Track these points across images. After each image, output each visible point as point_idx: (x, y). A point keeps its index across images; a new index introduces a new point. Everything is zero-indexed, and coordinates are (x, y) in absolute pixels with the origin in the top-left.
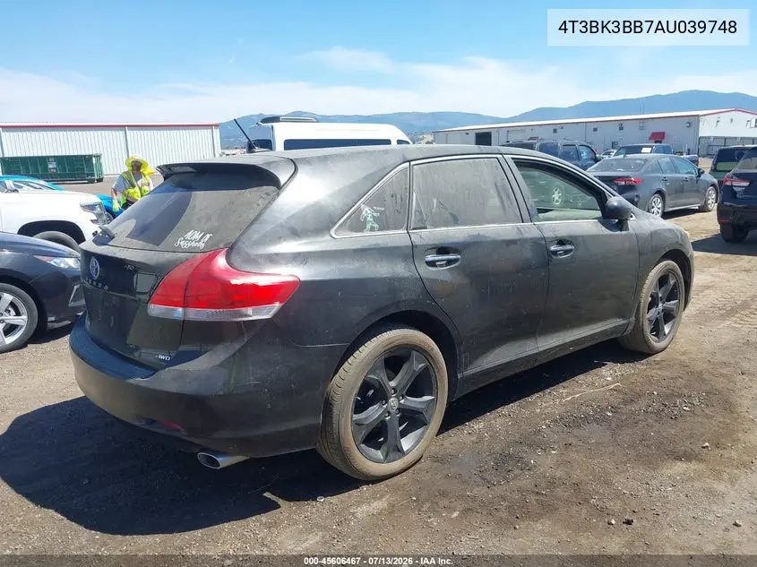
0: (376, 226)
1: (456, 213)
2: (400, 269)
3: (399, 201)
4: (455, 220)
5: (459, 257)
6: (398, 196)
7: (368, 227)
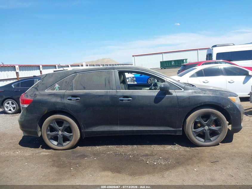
0: (58, 89)
1: (85, 87)
2: (59, 100)
3: (67, 84)
4: (85, 89)
5: (79, 98)
6: (68, 82)
7: (56, 89)
